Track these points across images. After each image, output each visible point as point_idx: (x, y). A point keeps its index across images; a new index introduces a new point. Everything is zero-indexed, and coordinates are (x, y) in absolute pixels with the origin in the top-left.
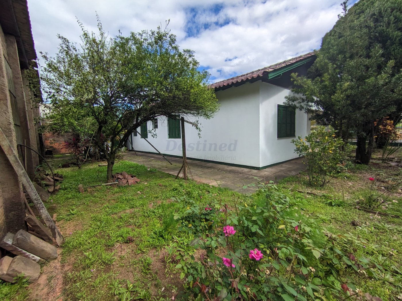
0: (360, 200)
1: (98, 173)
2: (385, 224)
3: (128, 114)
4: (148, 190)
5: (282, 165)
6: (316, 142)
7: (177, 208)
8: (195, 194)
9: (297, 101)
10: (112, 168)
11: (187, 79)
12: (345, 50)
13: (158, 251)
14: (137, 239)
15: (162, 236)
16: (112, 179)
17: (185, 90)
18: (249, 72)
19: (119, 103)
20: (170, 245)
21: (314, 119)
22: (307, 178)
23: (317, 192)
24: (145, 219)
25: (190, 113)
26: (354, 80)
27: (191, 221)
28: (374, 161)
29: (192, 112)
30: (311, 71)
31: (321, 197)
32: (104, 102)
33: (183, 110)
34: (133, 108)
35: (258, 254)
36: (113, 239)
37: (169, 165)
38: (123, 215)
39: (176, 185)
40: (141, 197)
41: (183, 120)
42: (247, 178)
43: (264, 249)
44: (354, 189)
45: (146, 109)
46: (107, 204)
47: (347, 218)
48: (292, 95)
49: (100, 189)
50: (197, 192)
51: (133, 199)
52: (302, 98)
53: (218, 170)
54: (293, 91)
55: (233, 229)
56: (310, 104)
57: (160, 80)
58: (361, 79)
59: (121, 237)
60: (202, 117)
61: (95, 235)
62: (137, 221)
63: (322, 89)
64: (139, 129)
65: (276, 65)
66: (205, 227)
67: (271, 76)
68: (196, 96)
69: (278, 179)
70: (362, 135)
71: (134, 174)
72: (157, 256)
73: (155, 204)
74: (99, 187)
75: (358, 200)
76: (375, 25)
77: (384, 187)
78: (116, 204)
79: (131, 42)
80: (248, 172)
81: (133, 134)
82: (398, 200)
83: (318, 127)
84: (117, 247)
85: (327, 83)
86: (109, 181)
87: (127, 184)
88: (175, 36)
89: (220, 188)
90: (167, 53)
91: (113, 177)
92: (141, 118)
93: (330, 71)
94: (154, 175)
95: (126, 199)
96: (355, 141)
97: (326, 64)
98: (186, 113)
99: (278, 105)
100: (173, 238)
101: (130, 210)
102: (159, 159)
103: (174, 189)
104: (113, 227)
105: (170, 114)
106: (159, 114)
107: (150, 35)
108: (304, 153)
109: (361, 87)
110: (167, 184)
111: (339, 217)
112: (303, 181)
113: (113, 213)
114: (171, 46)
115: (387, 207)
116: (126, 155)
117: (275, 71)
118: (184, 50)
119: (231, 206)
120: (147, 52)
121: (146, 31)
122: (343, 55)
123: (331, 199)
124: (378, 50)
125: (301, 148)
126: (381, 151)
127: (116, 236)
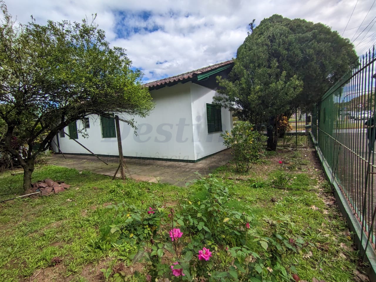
0: (274, 180)
1: (11, 184)
2: (292, 197)
3: (49, 112)
4: (80, 196)
5: (213, 156)
6: (240, 135)
7: (115, 211)
8: (135, 193)
9: (222, 101)
10: (30, 176)
11: (120, 77)
12: (254, 60)
13: (95, 266)
14: (66, 257)
15: (99, 247)
16: (32, 189)
17: (118, 87)
18: (180, 74)
19: (37, 100)
20: (110, 255)
21: (236, 116)
22: (235, 166)
23: (243, 177)
24: (77, 231)
25: (125, 111)
26: (262, 84)
27: (133, 230)
28: (279, 148)
29: (127, 110)
30: (231, 76)
31: (247, 181)
32: (15, 98)
33: (117, 108)
34: (57, 107)
35: (207, 253)
36: (30, 266)
37: (104, 166)
38: (46, 231)
39: (113, 186)
40: (71, 205)
41: (117, 118)
42: (184, 171)
43: (212, 246)
44: (269, 171)
45: (73, 108)
46: (24, 221)
47: (268, 196)
48: (218, 95)
49: (13, 204)
50: (137, 191)
51: (60, 210)
52: (226, 98)
53: (157, 166)
54: (218, 92)
55: (180, 232)
56: (232, 103)
57: (88, 76)
58: (267, 84)
59: (43, 260)
60: (137, 115)
61: (3, 265)
62: (67, 235)
63: (241, 90)
64: (66, 129)
65: (203, 69)
66: (149, 233)
67: (200, 78)
68: (130, 94)
69: (212, 169)
70: (271, 128)
71: (62, 180)
72: (93, 273)
73: (90, 211)
74: (12, 201)
75: (273, 180)
76: (271, 45)
77: (288, 167)
78: (37, 219)
79: (49, 32)
80: (185, 165)
81: (59, 134)
82: (297, 177)
83: (241, 122)
84: (36, 275)
85: (244, 86)
86: (26, 191)
87: (52, 193)
88: (104, 32)
89: (160, 184)
90: (95, 48)
91: (32, 186)
92: (68, 117)
93: (245, 76)
94: (88, 178)
95: (51, 211)
96: (265, 133)
97: (242, 70)
98: (121, 112)
99: (207, 104)
100: (112, 246)
101: (58, 223)
102: (93, 160)
103: (112, 191)
104: (32, 249)
105: (103, 112)
106: (90, 113)
107: (73, 27)
108: (230, 145)
109: (267, 90)
110: (103, 186)
111: (262, 197)
112: (232, 169)
113: (33, 231)
114: (100, 41)
115: (291, 183)
116: (52, 159)
117: (202, 73)
118: (115, 48)
119: (172, 201)
120: (72, 45)
121: (68, 21)
122: (253, 64)
123: (254, 182)
124: (275, 63)
125: (228, 141)
126: (283, 139)
127: (36, 260)
